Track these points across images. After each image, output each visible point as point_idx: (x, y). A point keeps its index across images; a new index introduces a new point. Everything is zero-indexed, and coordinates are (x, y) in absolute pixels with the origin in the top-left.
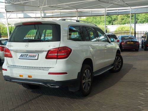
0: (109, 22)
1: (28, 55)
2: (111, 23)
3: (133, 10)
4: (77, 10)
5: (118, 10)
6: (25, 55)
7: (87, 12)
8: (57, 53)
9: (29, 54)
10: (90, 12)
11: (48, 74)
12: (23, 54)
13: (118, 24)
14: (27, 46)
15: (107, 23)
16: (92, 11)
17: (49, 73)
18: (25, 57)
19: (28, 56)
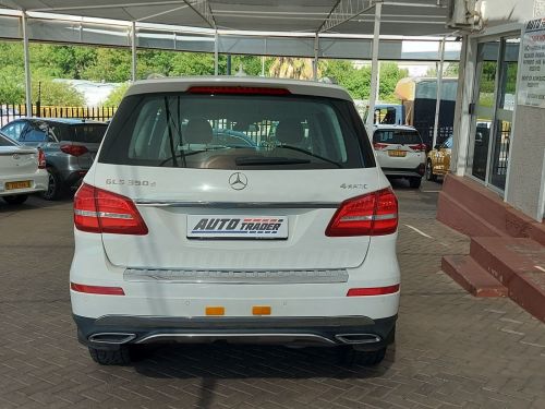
0: (62, 66)
1: (238, 221)
2: (73, 72)
3: (223, 40)
4: (24, 10)
5: (178, 34)
6: (224, 221)
7: (63, 27)
8: (375, 214)
9: (243, 218)
10: (75, 26)
11: (348, 295)
12: (210, 217)
13: (99, 78)
14: (238, 186)
15: (58, 71)
16: (84, 26)
17: (352, 292)
18: (224, 229)
19: (239, 225)
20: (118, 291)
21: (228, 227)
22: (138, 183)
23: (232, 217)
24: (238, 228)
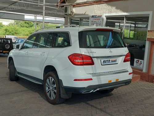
6: (108, 60)
11: (129, 74)
20: (91, 79)
21: (109, 62)
22: (92, 52)
23: (109, 59)
24: (110, 62)
